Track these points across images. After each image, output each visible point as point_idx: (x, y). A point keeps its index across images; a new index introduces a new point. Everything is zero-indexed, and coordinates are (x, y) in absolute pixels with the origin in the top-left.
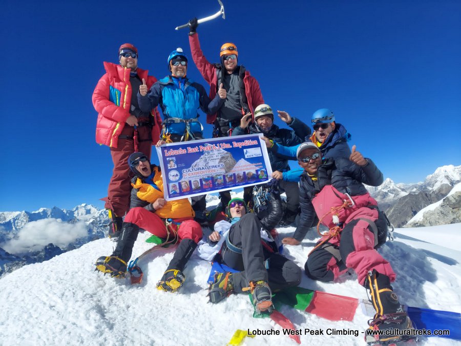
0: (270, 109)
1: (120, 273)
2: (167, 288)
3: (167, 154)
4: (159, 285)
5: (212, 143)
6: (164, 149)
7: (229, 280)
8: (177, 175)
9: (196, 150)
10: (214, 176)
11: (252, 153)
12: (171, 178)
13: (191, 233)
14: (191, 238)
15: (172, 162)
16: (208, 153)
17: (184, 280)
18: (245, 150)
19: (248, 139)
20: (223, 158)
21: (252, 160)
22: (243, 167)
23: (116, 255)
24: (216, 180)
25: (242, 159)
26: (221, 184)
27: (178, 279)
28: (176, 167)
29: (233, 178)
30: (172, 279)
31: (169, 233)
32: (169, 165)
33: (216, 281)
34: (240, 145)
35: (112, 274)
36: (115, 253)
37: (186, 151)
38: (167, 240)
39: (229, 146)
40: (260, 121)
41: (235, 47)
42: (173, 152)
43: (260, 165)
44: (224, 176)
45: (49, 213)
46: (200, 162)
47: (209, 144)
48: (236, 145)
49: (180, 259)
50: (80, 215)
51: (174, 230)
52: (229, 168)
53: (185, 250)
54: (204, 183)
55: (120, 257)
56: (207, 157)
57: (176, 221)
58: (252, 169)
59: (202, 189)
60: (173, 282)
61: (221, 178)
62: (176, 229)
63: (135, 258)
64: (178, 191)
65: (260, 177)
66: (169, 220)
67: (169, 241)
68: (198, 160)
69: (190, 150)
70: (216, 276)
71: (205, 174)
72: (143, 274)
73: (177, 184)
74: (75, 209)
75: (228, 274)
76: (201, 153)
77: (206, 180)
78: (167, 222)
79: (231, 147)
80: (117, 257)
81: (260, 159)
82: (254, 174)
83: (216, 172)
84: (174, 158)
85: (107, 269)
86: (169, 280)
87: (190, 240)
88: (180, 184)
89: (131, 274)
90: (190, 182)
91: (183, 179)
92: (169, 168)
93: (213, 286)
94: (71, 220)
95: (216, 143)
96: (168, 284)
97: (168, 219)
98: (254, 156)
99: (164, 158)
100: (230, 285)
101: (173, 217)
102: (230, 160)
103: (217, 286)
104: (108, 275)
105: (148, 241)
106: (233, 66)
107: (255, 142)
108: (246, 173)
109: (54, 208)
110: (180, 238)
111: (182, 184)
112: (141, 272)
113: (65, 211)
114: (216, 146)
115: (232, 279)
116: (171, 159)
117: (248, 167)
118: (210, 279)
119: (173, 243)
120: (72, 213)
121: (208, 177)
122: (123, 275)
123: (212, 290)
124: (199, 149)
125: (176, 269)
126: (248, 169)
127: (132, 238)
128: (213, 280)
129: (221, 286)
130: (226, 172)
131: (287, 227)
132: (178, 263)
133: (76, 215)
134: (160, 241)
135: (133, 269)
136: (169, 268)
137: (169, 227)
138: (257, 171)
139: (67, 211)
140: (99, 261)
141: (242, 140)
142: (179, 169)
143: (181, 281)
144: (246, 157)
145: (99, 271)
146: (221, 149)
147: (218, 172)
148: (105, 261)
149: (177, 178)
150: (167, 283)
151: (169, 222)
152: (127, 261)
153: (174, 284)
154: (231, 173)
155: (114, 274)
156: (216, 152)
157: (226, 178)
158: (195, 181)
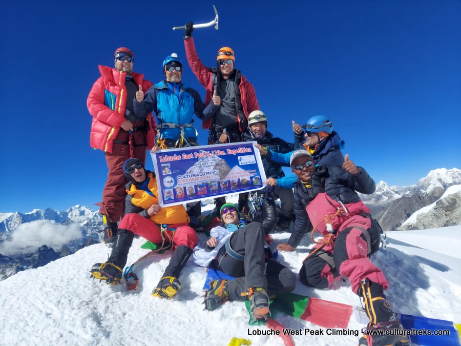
0: (264, 116)
1: (115, 279)
2: (162, 295)
3: (161, 161)
4: (155, 292)
5: (206, 150)
6: (158, 155)
7: (224, 287)
8: (172, 182)
9: (190, 156)
10: (209, 182)
11: (246, 160)
12: (166, 185)
13: (187, 239)
14: (186, 245)
16: (203, 160)
17: (179, 287)
18: (239, 158)
19: (242, 146)
20: (217, 164)
21: (246, 167)
22: (237, 174)
23: (110, 262)
24: (211, 186)
25: (237, 166)
26: (215, 190)
27: (174, 286)
28: (171, 173)
29: (227, 185)
30: (168, 286)
31: (164, 239)
32: (163, 171)
33: (212, 289)
34: (234, 152)
35: (107, 281)
36: (110, 260)
37: (181, 158)
38: (162, 246)
39: (223, 153)
40: (254, 128)
41: (232, 52)
42: (168, 159)
43: (254, 172)
44: (219, 183)
45: (42, 215)
46: (195, 169)
47: (204, 151)
48: (230, 152)
49: (176, 265)
50: (73, 216)
51: (169, 236)
52: (224, 174)
53: (181, 257)
54: (199, 189)
55: (115, 264)
56: (201, 163)
57: (171, 227)
58: (246, 176)
60: (169, 290)
61: (215, 185)
62: (171, 235)
63: (131, 265)
64: (173, 197)
65: (255, 184)
66: (164, 226)
67: (164, 246)
68: (193, 167)
69: (185, 157)
70: (212, 283)
71: (200, 181)
72: (139, 281)
73: (172, 190)
74: (68, 210)
75: (224, 281)
76: (196, 160)
77: (200, 186)
78: (162, 228)
79: (225, 154)
80: (112, 264)
81: (254, 167)
82: (248, 181)
83: (211, 178)
85: (102, 276)
86: (165, 288)
87: (185, 247)
89: (127, 281)
91: (178, 186)
92: (164, 174)
93: (209, 293)
94: (64, 222)
95: (210, 150)
96: (164, 291)
97: (163, 225)
98: (248, 163)
99: (159, 164)
100: (225, 292)
101: (168, 223)
102: (225, 167)
103: (213, 293)
105: (144, 247)
106: (229, 71)
107: (249, 150)
108: (241, 180)
109: (48, 209)
110: (175, 244)
111: (177, 190)
112: (136, 279)
113: (58, 213)
114: (211, 152)
115: (227, 287)
116: (165, 165)
117: (243, 174)
118: (206, 286)
119: (169, 249)
120: (66, 214)
121: (203, 183)
122: (119, 282)
123: (207, 298)
124: (194, 156)
125: (172, 276)
126: (242, 176)
127: (127, 244)
128: (208, 287)
129: (216, 293)
131: (281, 233)
132: (174, 269)
133: (69, 216)
134: (155, 247)
135: (128, 276)
136: (164, 275)
137: (164, 233)
138: (251, 178)
139: (61, 213)
140: (94, 268)
141: (236, 148)
142: (174, 176)
143: (177, 289)
144: (240, 164)
145: (94, 277)
146: (216, 156)
147: (213, 178)
148: (100, 268)
149: (172, 184)
150: (163, 290)
151: (164, 228)
152: (122, 268)
153: (170, 291)
154: (226, 180)
155: (110, 281)
156: (210, 159)
157: (221, 185)
158: (189, 188)
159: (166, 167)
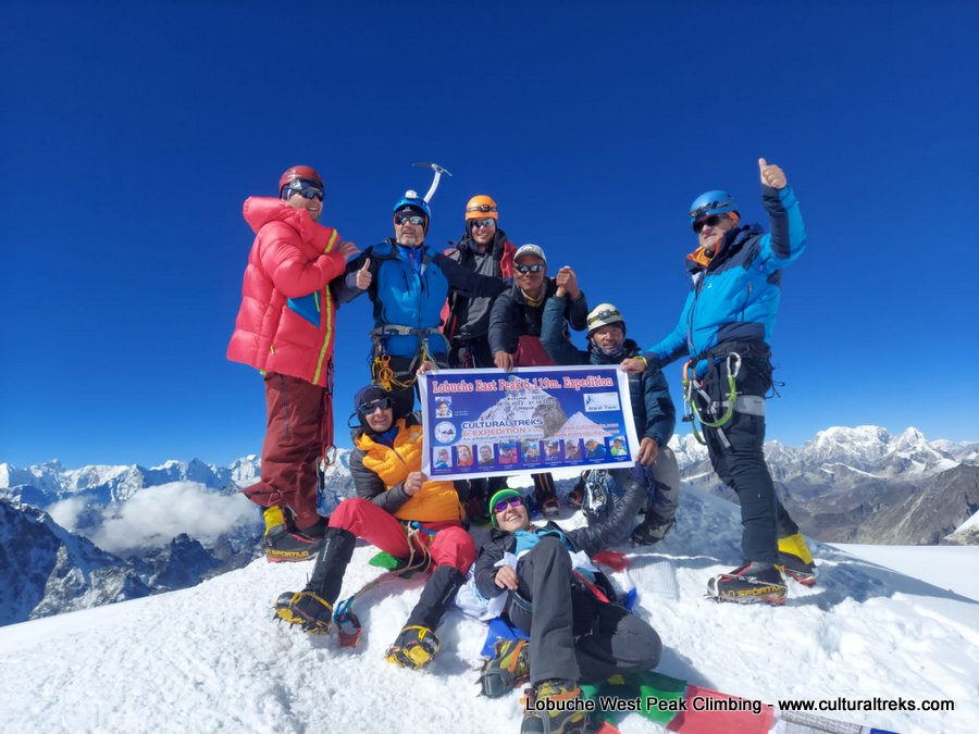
0: (617, 313)
1: (318, 623)
2: (404, 661)
3: (436, 390)
4: (390, 653)
5: (523, 375)
6: (430, 378)
7: (521, 655)
8: (451, 432)
9: (491, 386)
11: (599, 402)
12: (439, 437)
13: (455, 554)
14: (454, 565)
15: (444, 405)
16: (515, 395)
17: (436, 649)
18: (586, 396)
19: (595, 373)
20: (541, 407)
21: (599, 417)
22: (582, 429)
23: (311, 590)
24: (526, 449)
25: (580, 413)
26: (534, 458)
27: (425, 646)
28: (451, 416)
29: (559, 450)
30: (415, 645)
31: (412, 551)
32: (437, 411)
34: (576, 384)
35: (304, 626)
36: (311, 586)
37: (472, 388)
38: (408, 563)
39: (555, 385)
40: (599, 337)
42: (447, 387)
43: (615, 428)
44: (542, 443)
45: (183, 472)
46: (497, 412)
47: (517, 378)
48: (569, 383)
49: (432, 605)
51: (422, 545)
52: (554, 427)
53: (442, 589)
54: (501, 452)
55: (319, 595)
56: (511, 402)
57: (428, 528)
58: (596, 435)
59: (496, 464)
60: (416, 652)
61: (535, 447)
62: (427, 543)
63: (349, 597)
65: (612, 452)
66: (414, 524)
68: (495, 407)
69: (482, 386)
70: (499, 646)
71: (505, 435)
72: (362, 629)
73: (449, 449)
75: (522, 644)
76: (501, 394)
77: (506, 447)
78: (410, 529)
79: (559, 386)
80: (313, 595)
81: (616, 417)
82: (599, 446)
83: (527, 433)
84: (449, 399)
85: (294, 616)
86: (410, 647)
87: (452, 569)
88: (454, 450)
89: (340, 627)
90: (475, 447)
91: (461, 442)
92: (438, 417)
95: (530, 376)
96: (407, 654)
97: (412, 522)
98: (604, 409)
99: (431, 396)
100: (522, 665)
101: (422, 520)
102: (556, 413)
103: (497, 665)
104: (297, 628)
105: (374, 562)
107: (609, 382)
108: (585, 442)
109: (193, 462)
110: (434, 562)
111: (460, 449)
112: (357, 625)
114: (531, 381)
115: (526, 654)
116: (442, 399)
117: (590, 431)
118: (486, 651)
119: (421, 569)
121: (511, 441)
122: (325, 628)
123: (486, 672)
124: (498, 386)
125: (424, 626)
129: (503, 665)
130: (547, 436)
132: (427, 613)
134: (395, 563)
135: (343, 618)
136: (410, 623)
137: (412, 538)
138: (607, 440)
140: (281, 601)
141: (582, 375)
142: (457, 421)
143: (431, 651)
144: (587, 410)
145: (281, 619)
146: (540, 389)
147: (531, 433)
148: (291, 601)
149: (451, 437)
150: (406, 652)
151: (414, 528)
152: (332, 602)
153: (418, 655)
154: (556, 439)
155: (308, 626)
156: (529, 396)
157: (546, 447)
158: (484, 447)
159: (442, 403)
